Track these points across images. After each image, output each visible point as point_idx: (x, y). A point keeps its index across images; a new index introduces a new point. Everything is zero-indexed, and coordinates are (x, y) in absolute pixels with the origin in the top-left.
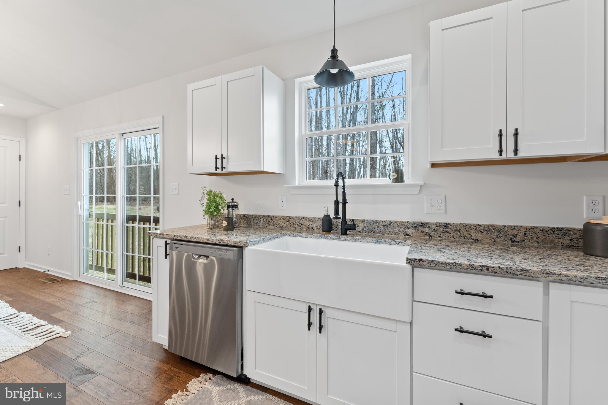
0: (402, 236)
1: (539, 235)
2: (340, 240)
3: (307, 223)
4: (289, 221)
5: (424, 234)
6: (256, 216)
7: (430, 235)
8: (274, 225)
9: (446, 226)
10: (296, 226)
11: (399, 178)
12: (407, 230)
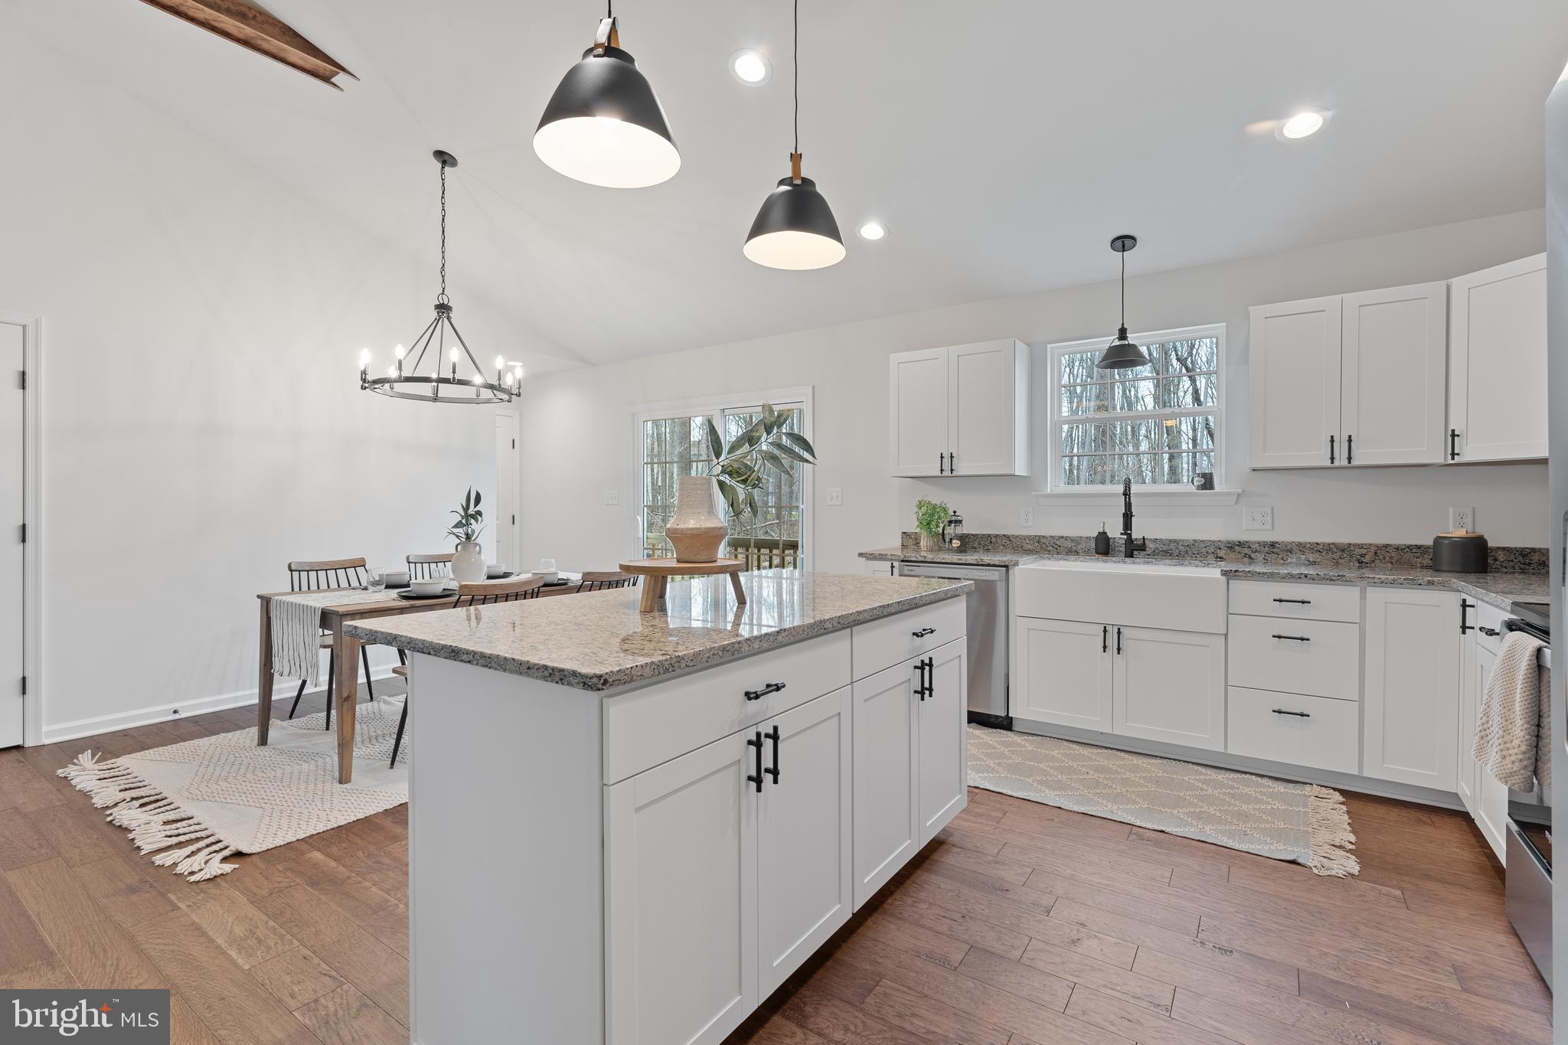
0: (1211, 557)
1: (1393, 554)
2: (1125, 562)
3: (1069, 544)
4: (1038, 542)
5: (1243, 555)
6: (984, 535)
7: (1250, 557)
8: (1013, 548)
9: (1273, 545)
10: (1051, 548)
11: (1207, 482)
12: (1219, 551)
